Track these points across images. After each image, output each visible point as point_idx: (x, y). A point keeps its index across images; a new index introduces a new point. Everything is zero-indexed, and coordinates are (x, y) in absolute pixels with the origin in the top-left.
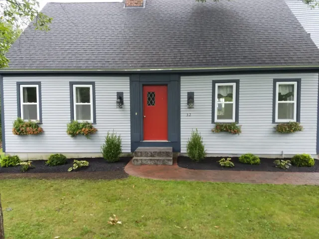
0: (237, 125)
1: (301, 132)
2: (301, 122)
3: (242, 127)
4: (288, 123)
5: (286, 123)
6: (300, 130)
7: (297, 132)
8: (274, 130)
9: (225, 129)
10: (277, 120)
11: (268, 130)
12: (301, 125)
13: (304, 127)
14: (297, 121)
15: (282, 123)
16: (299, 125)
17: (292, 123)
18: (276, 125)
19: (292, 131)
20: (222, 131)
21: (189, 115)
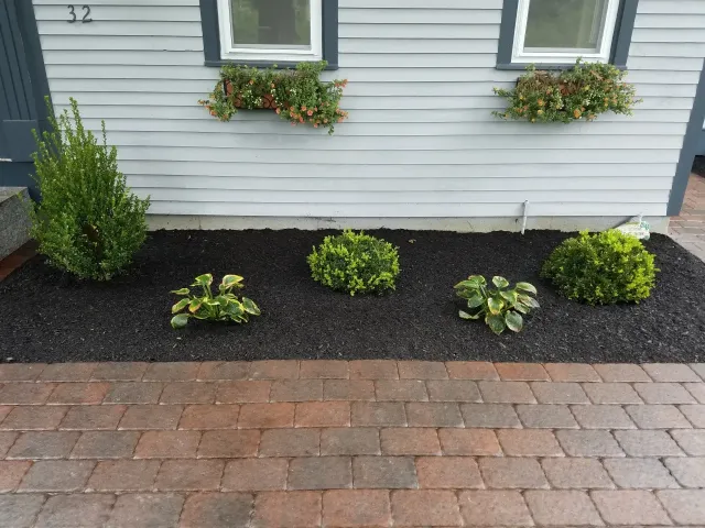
0: (326, 78)
1: (621, 116)
2: (630, 64)
3: (346, 91)
4: (570, 69)
5: (558, 68)
6: (619, 109)
7: (601, 117)
8: (497, 104)
9: (258, 102)
10: (521, 54)
11: (471, 103)
12: (627, 79)
13: (639, 91)
14: (612, 60)
15: (539, 68)
16: (618, 82)
17: (586, 69)
18: (514, 76)
19: (578, 112)
20: (245, 107)
21: (80, 14)
